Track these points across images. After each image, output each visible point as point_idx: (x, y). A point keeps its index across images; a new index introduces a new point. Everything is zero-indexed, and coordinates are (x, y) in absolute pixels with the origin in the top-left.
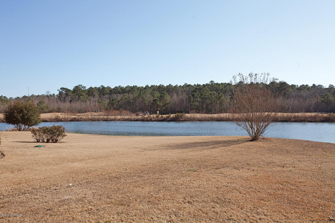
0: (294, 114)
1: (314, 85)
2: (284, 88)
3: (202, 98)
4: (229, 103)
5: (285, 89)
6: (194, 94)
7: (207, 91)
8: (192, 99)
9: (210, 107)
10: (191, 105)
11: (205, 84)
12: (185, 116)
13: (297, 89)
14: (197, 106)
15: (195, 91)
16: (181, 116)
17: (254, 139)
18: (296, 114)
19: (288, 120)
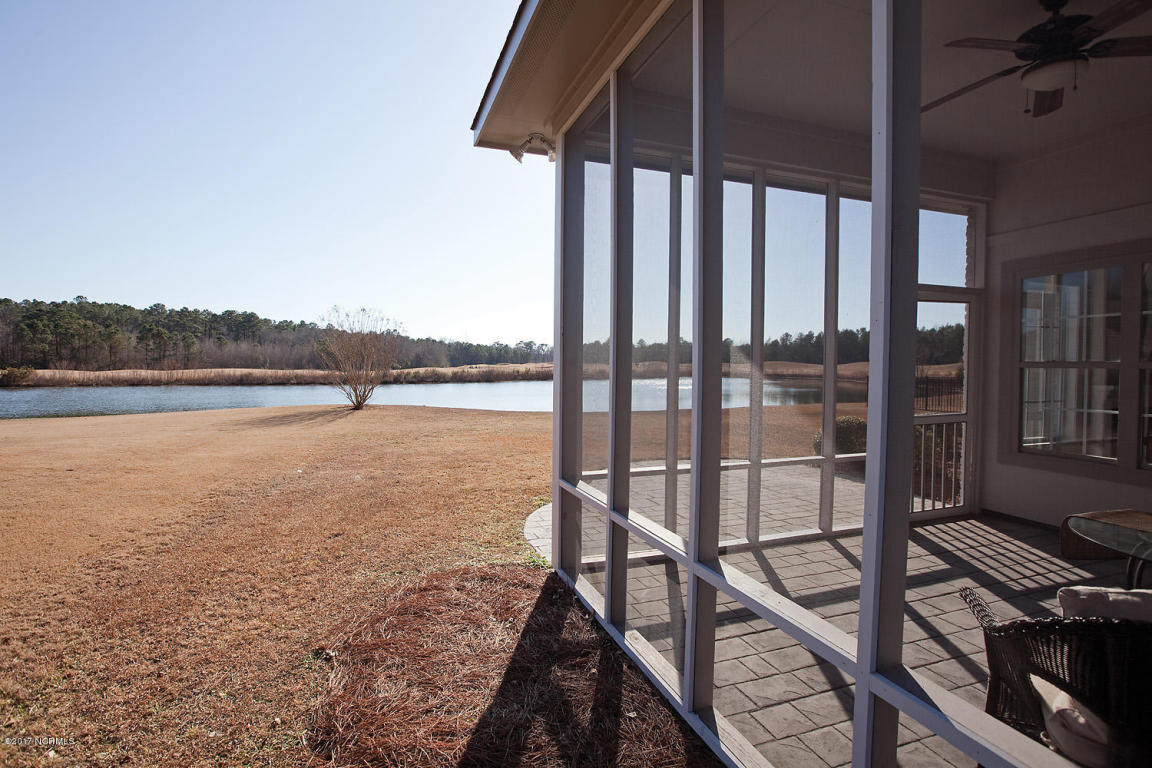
0: (295, 371)
1: (303, 322)
2: (252, 324)
3: (57, 335)
4: (135, 348)
5: (254, 326)
6: (34, 323)
7: (72, 318)
8: (28, 334)
9: (83, 354)
10: (24, 349)
11: (59, 301)
12: (36, 375)
13: (276, 327)
14: (43, 352)
15: (37, 316)
16: (24, 377)
17: (358, 407)
18: (299, 372)
19: (285, 381)
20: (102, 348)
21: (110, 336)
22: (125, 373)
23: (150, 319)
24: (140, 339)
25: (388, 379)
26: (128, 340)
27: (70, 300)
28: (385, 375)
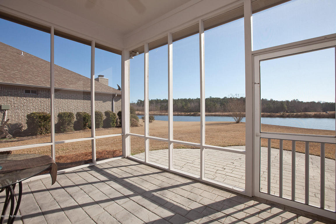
7: (208, 101)
17: (238, 123)
20: (213, 108)
21: (214, 105)
22: (217, 113)
23: (224, 100)
24: (220, 105)
25: (284, 116)
26: (218, 106)
27: (209, 97)
28: (283, 115)
